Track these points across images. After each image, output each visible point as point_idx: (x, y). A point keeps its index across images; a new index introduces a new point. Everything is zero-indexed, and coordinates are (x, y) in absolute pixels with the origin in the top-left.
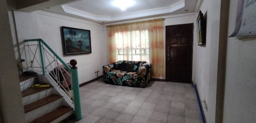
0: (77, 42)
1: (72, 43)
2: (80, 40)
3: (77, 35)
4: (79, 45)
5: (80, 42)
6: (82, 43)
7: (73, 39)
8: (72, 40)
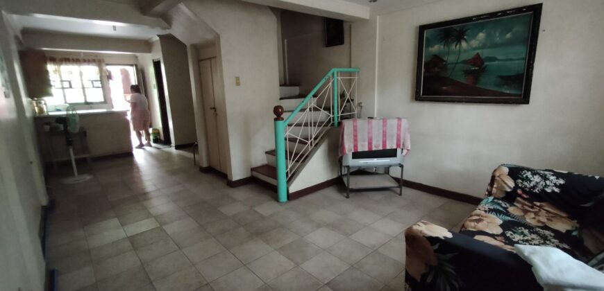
0: (465, 62)
1: (444, 68)
2: (478, 54)
3: (466, 40)
4: (468, 73)
5: (477, 60)
6: (486, 63)
7: (448, 53)
8: (445, 59)
